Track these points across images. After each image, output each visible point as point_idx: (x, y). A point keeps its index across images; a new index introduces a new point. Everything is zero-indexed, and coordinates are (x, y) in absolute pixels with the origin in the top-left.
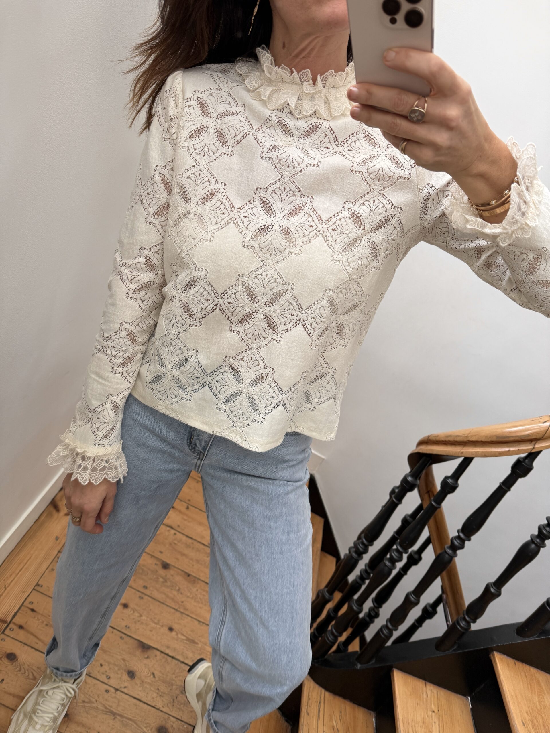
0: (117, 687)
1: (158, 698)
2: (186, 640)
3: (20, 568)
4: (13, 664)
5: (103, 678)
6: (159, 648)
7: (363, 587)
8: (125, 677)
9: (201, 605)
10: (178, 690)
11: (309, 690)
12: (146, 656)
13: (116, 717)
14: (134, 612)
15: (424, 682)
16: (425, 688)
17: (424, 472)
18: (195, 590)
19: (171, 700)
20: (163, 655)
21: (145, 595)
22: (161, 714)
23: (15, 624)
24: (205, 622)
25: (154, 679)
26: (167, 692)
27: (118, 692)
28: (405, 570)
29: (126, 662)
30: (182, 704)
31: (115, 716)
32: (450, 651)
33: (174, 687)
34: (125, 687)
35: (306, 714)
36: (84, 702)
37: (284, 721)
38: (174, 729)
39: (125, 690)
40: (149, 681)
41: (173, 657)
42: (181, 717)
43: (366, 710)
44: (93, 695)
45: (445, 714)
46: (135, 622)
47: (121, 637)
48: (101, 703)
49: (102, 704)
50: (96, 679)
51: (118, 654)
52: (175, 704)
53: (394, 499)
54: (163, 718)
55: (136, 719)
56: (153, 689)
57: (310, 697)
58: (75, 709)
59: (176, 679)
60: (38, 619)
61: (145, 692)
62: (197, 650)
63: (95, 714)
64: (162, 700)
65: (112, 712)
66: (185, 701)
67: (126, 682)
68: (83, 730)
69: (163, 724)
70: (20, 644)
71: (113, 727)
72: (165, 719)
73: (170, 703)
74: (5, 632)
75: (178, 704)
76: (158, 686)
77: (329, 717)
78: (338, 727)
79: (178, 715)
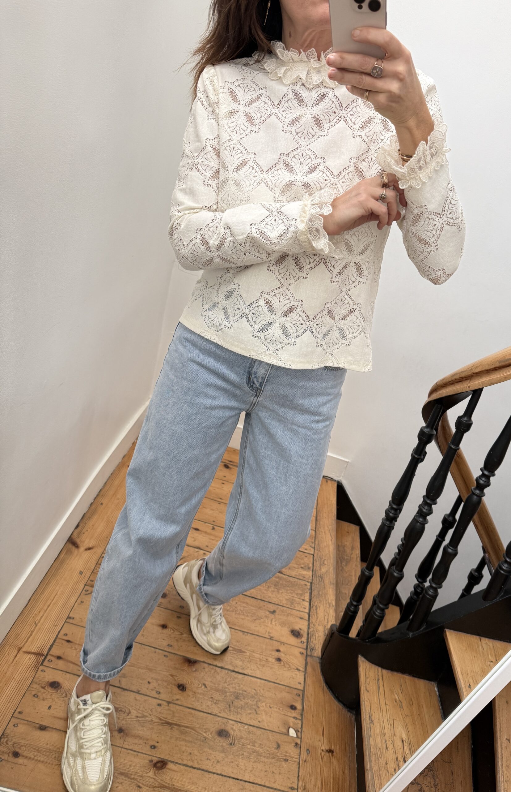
0: (168, 701)
1: (214, 706)
2: (233, 651)
3: (48, 603)
4: (57, 691)
5: (154, 694)
6: (206, 661)
8: (176, 690)
9: (243, 617)
10: (233, 696)
11: (366, 670)
12: (194, 670)
14: (173, 631)
15: (478, 637)
16: (480, 643)
19: (228, 706)
20: (211, 667)
21: (183, 614)
22: (219, 719)
23: (52, 655)
24: (249, 632)
25: (206, 689)
26: (221, 700)
27: (171, 705)
29: (175, 677)
30: (239, 708)
31: (172, 726)
33: (228, 694)
34: (177, 700)
35: (366, 691)
36: (137, 717)
37: (346, 712)
38: (234, 731)
39: (178, 702)
40: (201, 691)
41: (222, 668)
42: (241, 720)
43: (427, 681)
44: (146, 710)
46: (177, 640)
47: (165, 656)
48: (155, 716)
49: (157, 717)
50: (146, 695)
51: (165, 670)
52: (232, 709)
54: (222, 722)
55: (193, 726)
56: (205, 698)
57: (367, 676)
58: (130, 724)
59: (229, 687)
60: (76, 649)
61: (198, 701)
62: (246, 658)
63: (151, 726)
64: (218, 707)
65: (168, 723)
66: (242, 705)
67: (178, 695)
68: (141, 741)
69: (223, 727)
70: (62, 672)
71: (172, 736)
72: (224, 723)
73: (227, 708)
74: (44, 664)
75: (235, 708)
76: (212, 694)
77: (390, 692)
78: (400, 699)
79: (237, 718)
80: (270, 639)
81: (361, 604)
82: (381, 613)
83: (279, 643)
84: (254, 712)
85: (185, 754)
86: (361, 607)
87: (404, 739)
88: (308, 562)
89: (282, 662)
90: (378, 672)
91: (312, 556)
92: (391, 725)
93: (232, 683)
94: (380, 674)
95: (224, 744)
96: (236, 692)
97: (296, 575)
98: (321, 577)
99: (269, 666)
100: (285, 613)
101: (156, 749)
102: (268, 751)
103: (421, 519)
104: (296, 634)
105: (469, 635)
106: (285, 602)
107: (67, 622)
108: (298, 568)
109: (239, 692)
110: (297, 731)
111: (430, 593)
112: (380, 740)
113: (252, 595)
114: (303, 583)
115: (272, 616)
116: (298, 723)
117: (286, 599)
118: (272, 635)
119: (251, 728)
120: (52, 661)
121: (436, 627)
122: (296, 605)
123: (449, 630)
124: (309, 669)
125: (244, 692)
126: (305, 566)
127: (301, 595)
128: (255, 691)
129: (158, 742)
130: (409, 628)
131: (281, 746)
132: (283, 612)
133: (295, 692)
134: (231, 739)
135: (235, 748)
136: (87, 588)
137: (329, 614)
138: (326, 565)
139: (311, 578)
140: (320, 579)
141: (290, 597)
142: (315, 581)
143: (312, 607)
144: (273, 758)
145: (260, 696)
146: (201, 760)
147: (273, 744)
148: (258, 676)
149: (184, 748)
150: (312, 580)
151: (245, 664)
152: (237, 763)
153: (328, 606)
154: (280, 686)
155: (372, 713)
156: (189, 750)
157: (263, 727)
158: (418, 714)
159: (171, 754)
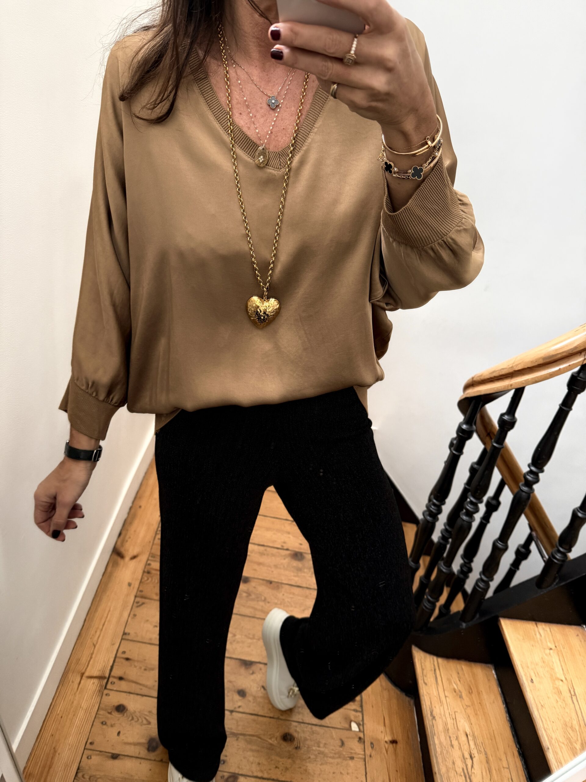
0: (232, 709)
3: (103, 622)
4: (124, 715)
6: (262, 661)
7: (448, 546)
8: (237, 697)
11: (421, 661)
12: (251, 672)
13: (238, 738)
15: (534, 623)
16: (536, 628)
17: (478, 416)
18: (281, 594)
22: (282, 722)
23: (114, 677)
27: (234, 714)
28: (486, 519)
29: (234, 683)
32: (553, 586)
34: (239, 707)
35: (424, 685)
37: (404, 696)
38: (298, 732)
39: (241, 710)
40: (262, 695)
42: (302, 720)
43: (483, 665)
45: (564, 648)
53: (454, 452)
54: (285, 725)
55: (258, 734)
57: (423, 667)
60: (135, 667)
61: (260, 706)
67: (239, 702)
69: (286, 731)
70: (125, 694)
71: (239, 747)
72: (287, 727)
74: (107, 688)
77: (448, 682)
78: (459, 688)
79: (299, 719)
85: (253, 766)
90: (434, 662)
94: (436, 664)
95: (290, 749)
101: (226, 764)
102: (333, 750)
107: (124, 639)
110: (358, 725)
112: (444, 738)
113: (298, 584)
116: (359, 716)
119: (314, 728)
120: (114, 682)
121: (490, 616)
123: (503, 619)
131: (346, 743)
134: (295, 743)
135: (301, 752)
136: (138, 599)
144: (339, 757)
146: (270, 769)
147: (337, 742)
149: (251, 759)
152: (304, 768)
155: (433, 708)
156: (257, 760)
157: (326, 725)
158: (479, 702)
159: (240, 767)
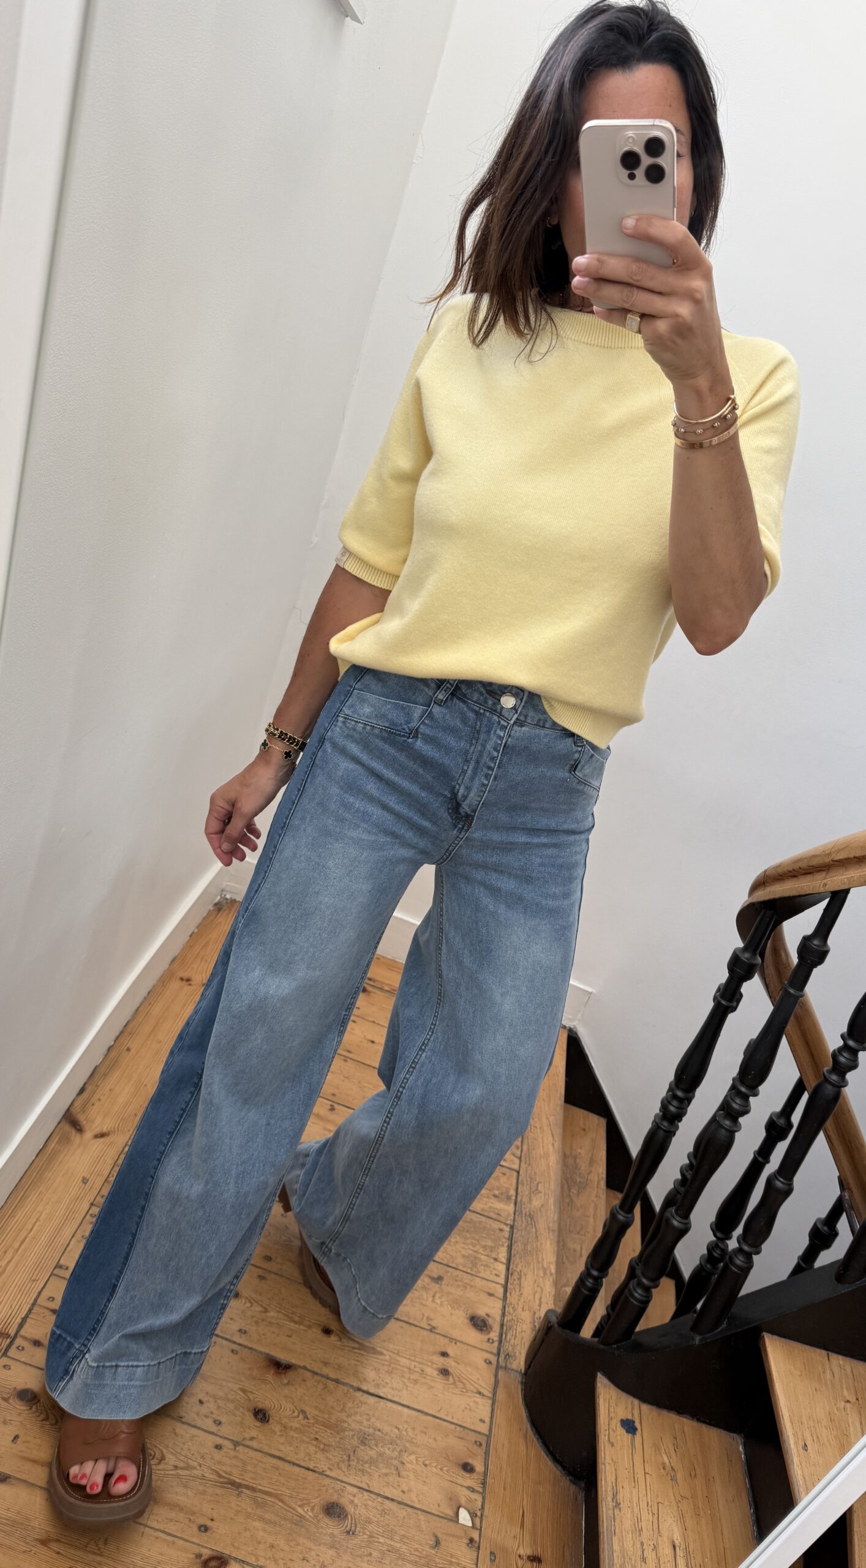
0: (235, 1439)
1: (319, 1455)
2: (359, 1349)
3: (23, 1237)
4: (34, 1408)
5: (209, 1424)
6: (309, 1367)
8: (250, 1418)
10: (355, 1438)
11: (609, 1402)
12: (286, 1381)
13: (242, 1492)
14: (252, 1306)
15: (824, 1352)
16: (827, 1362)
19: (345, 1457)
20: (317, 1378)
21: (270, 1272)
22: (327, 1481)
23: (28, 1338)
25: (307, 1421)
26: (334, 1444)
27: (240, 1448)
29: (249, 1394)
30: (366, 1462)
31: (240, 1490)
33: (346, 1433)
34: (252, 1439)
36: (176, 1467)
37: (568, 1483)
38: (356, 1506)
39: (254, 1444)
40: (298, 1426)
41: (337, 1381)
42: (369, 1487)
43: (723, 1432)
44: (193, 1455)
46: (257, 1323)
47: (233, 1351)
48: (209, 1467)
49: (212, 1469)
50: (195, 1427)
51: (232, 1380)
52: (351, 1463)
54: (333, 1488)
55: (279, 1492)
56: (304, 1438)
57: (612, 1415)
58: (162, 1481)
59: (350, 1419)
61: (291, 1444)
62: (383, 1365)
63: (201, 1488)
64: (327, 1458)
65: (233, 1484)
66: (371, 1457)
67: (253, 1428)
68: (182, 1515)
69: (335, 1498)
71: (239, 1509)
72: (336, 1491)
73: (344, 1461)
74: (8, 1354)
75: (358, 1463)
76: (316, 1432)
77: (653, 1450)
78: (672, 1465)
79: (362, 1482)
80: (431, 1331)
81: (606, 1275)
82: (645, 1294)
83: (447, 1341)
84: (394, 1472)
85: (261, 1546)
86: (604, 1280)
87: (677, 1543)
88: (506, 1185)
89: (451, 1378)
90: (633, 1408)
91: (515, 1174)
92: (653, 1514)
93: (356, 1413)
94: (636, 1412)
95: (336, 1532)
96: (361, 1430)
97: (483, 1209)
98: (531, 1216)
99: (426, 1383)
100: (460, 1284)
101: (208, 1534)
102: (417, 1550)
103: (727, 1123)
104: (479, 1323)
105: (808, 1347)
106: (460, 1260)
107: (55, 1275)
108: (488, 1198)
109: (367, 1430)
110: (473, 1515)
111: (738, 1262)
112: (632, 1542)
114: (496, 1225)
115: (435, 1287)
116: (476, 1500)
117: (464, 1256)
118: (434, 1325)
119: (387, 1502)
120: (23, 1348)
121: (746, 1328)
122: (482, 1267)
123: (770, 1335)
124: (501, 1395)
125: (377, 1432)
126: (502, 1194)
127: (492, 1247)
128: (396, 1431)
129: (212, 1520)
130: (695, 1328)
131: (443, 1543)
132: (456, 1281)
133: (473, 1437)
134: (348, 1522)
135: (354, 1542)
137: (542, 1290)
138: (541, 1192)
139: (512, 1218)
140: (529, 1219)
141: (470, 1252)
142: (518, 1224)
143: (512, 1274)
144: (427, 1565)
145: (408, 1441)
146: (291, 1560)
147: (427, 1537)
148: (404, 1403)
149: (260, 1535)
150: (514, 1221)
151: (382, 1376)
153: (542, 1275)
154: (445, 1423)
155: (619, 1487)
156: (270, 1539)
157: (409, 1503)
158: (705, 1496)
159: (236, 1544)
